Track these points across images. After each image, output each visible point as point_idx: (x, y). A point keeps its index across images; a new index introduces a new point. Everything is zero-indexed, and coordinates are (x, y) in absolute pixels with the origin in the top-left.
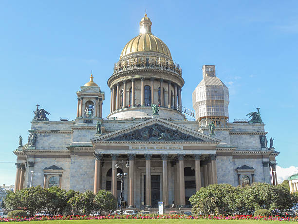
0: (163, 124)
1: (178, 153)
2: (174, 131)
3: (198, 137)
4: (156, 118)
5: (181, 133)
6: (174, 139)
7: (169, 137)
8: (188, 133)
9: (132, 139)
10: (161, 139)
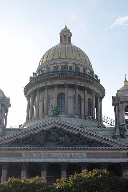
0: (62, 127)
1: (80, 161)
2: (75, 135)
3: (104, 142)
4: (54, 120)
5: (85, 138)
6: (75, 144)
7: (69, 141)
8: (92, 138)
9: (26, 144)
10: (59, 144)
